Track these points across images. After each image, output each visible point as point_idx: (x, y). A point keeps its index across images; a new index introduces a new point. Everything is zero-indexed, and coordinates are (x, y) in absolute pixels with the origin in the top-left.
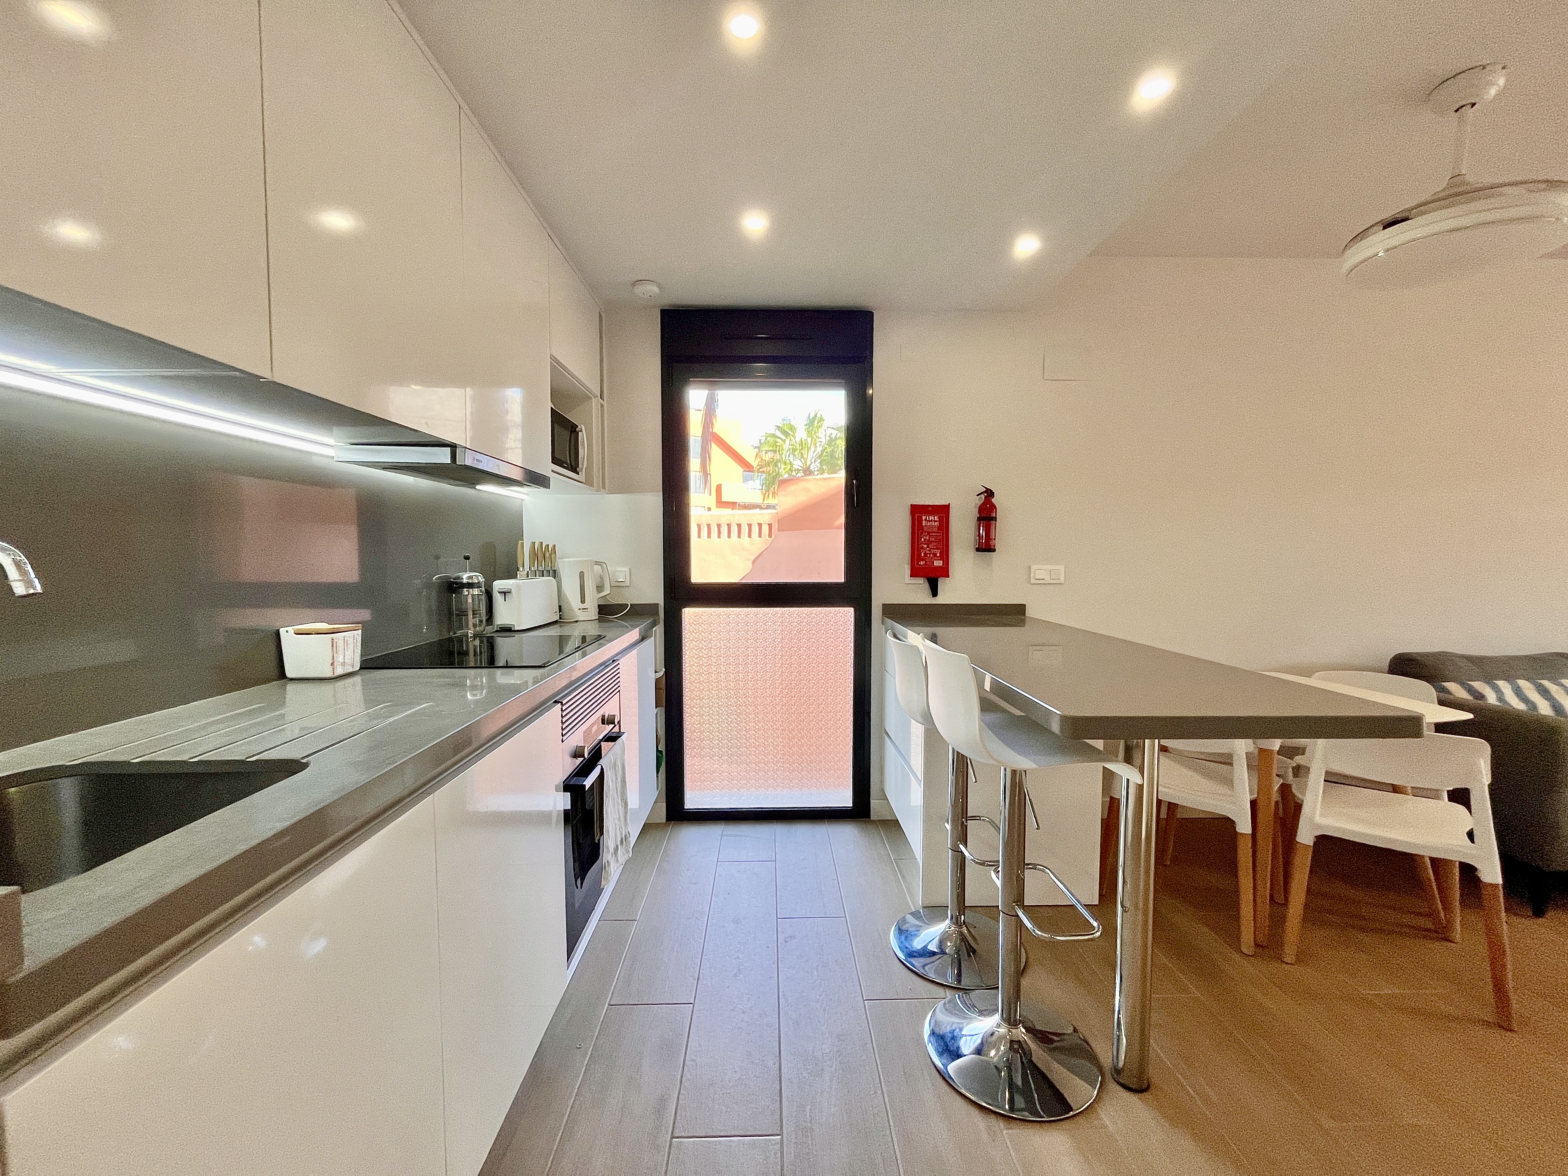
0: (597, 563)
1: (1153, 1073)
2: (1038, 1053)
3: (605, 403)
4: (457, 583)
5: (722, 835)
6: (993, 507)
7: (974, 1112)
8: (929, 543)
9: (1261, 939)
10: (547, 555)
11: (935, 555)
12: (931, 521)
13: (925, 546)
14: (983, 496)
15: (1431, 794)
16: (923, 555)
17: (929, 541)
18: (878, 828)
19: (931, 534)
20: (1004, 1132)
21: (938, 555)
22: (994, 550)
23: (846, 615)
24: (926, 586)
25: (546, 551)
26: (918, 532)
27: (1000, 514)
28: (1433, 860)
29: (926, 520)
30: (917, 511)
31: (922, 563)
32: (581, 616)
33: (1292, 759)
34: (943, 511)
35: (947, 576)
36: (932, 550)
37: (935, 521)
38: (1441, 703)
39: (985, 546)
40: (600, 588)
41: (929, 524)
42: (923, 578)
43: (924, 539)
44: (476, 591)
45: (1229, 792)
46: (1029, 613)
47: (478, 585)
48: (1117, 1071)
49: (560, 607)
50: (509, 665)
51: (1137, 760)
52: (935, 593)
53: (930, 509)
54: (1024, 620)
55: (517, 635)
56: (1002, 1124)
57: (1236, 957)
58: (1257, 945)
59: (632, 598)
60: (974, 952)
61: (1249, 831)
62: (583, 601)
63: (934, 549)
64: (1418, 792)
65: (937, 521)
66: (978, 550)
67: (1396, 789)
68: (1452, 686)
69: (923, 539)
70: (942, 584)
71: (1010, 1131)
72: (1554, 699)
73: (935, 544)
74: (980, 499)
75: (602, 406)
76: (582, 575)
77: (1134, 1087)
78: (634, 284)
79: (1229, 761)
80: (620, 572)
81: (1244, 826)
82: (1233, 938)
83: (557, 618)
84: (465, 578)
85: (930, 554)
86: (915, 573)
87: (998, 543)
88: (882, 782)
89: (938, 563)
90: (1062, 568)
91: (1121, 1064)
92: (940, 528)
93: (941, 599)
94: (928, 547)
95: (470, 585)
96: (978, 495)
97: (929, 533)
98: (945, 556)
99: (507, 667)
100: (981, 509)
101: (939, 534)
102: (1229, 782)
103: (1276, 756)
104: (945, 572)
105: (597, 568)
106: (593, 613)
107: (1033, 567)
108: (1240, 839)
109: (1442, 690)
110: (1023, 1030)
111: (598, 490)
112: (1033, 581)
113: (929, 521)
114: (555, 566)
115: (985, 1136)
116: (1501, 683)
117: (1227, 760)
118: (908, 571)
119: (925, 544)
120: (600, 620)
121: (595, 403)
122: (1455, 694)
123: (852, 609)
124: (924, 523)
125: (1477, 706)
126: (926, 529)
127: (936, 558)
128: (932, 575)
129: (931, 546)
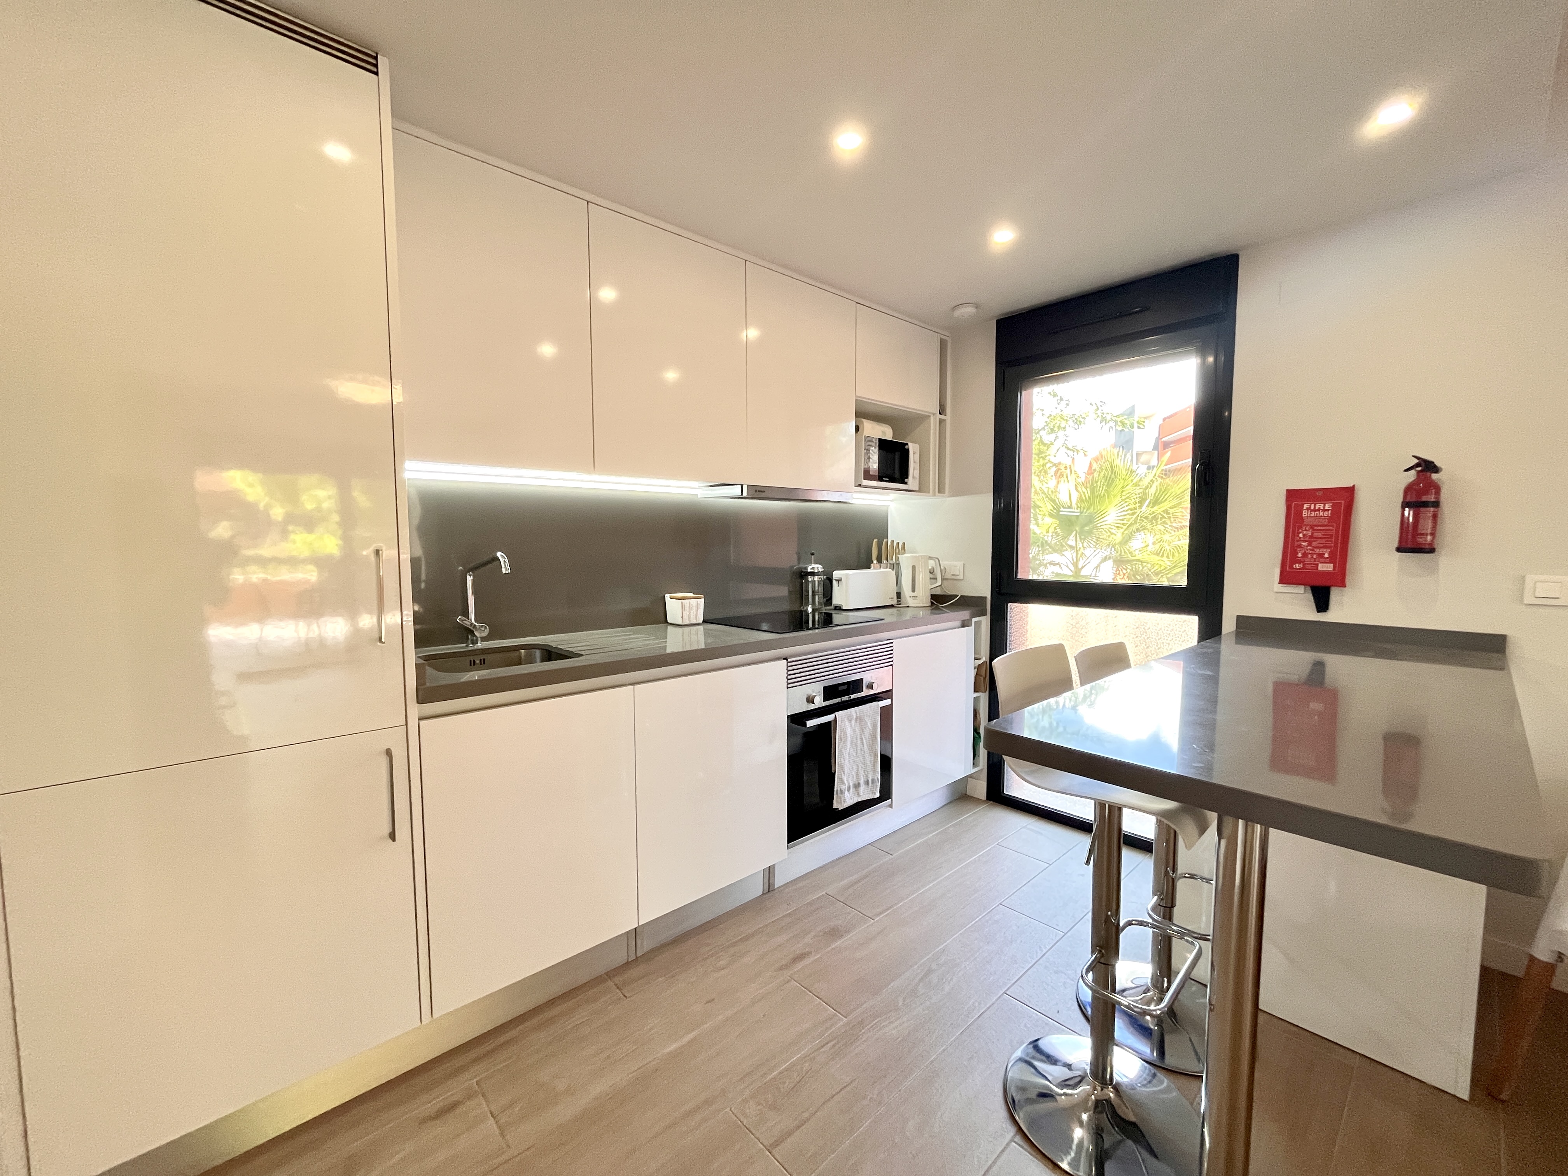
4: (803, 572)
6: (1434, 486)
8: (1311, 539)
10: (898, 551)
11: (1321, 555)
12: (1319, 510)
13: (1306, 544)
14: (1413, 473)
16: (1300, 555)
17: (1311, 537)
19: (1316, 528)
21: (1326, 555)
22: (1435, 551)
24: (1309, 597)
25: (897, 548)
26: (1295, 526)
27: (1444, 497)
29: (1312, 508)
30: (1298, 497)
31: (1297, 566)
32: (915, 603)
34: (1343, 496)
35: (1343, 584)
36: (1317, 550)
37: (1324, 510)
39: (1417, 545)
40: (933, 580)
41: (1317, 513)
42: (1303, 586)
43: (1304, 535)
44: (819, 578)
46: (1513, 649)
47: (821, 573)
49: (897, 593)
52: (1323, 608)
53: (1319, 494)
54: (1503, 660)
62: (914, 590)
63: (1322, 548)
65: (1328, 510)
66: (1399, 550)
69: (1301, 535)
70: (1335, 595)
73: (1325, 541)
74: (1407, 476)
76: (915, 567)
78: (953, 310)
80: (954, 566)
83: (894, 602)
84: (810, 568)
85: (1313, 555)
86: (1287, 578)
89: (1329, 567)
92: (1336, 519)
93: (1334, 615)
94: (1312, 545)
95: (813, 574)
96: (1407, 470)
97: (1312, 527)
98: (1341, 559)
100: (1412, 489)
101: (1331, 528)
104: (1340, 578)
105: (930, 563)
106: (925, 601)
107: (1530, 580)
112: (1528, 599)
113: (1315, 510)
118: (1273, 574)
119: (1305, 541)
120: (932, 607)
124: (1305, 514)
126: (1306, 522)
127: (1322, 560)
128: (1319, 583)
129: (1314, 544)
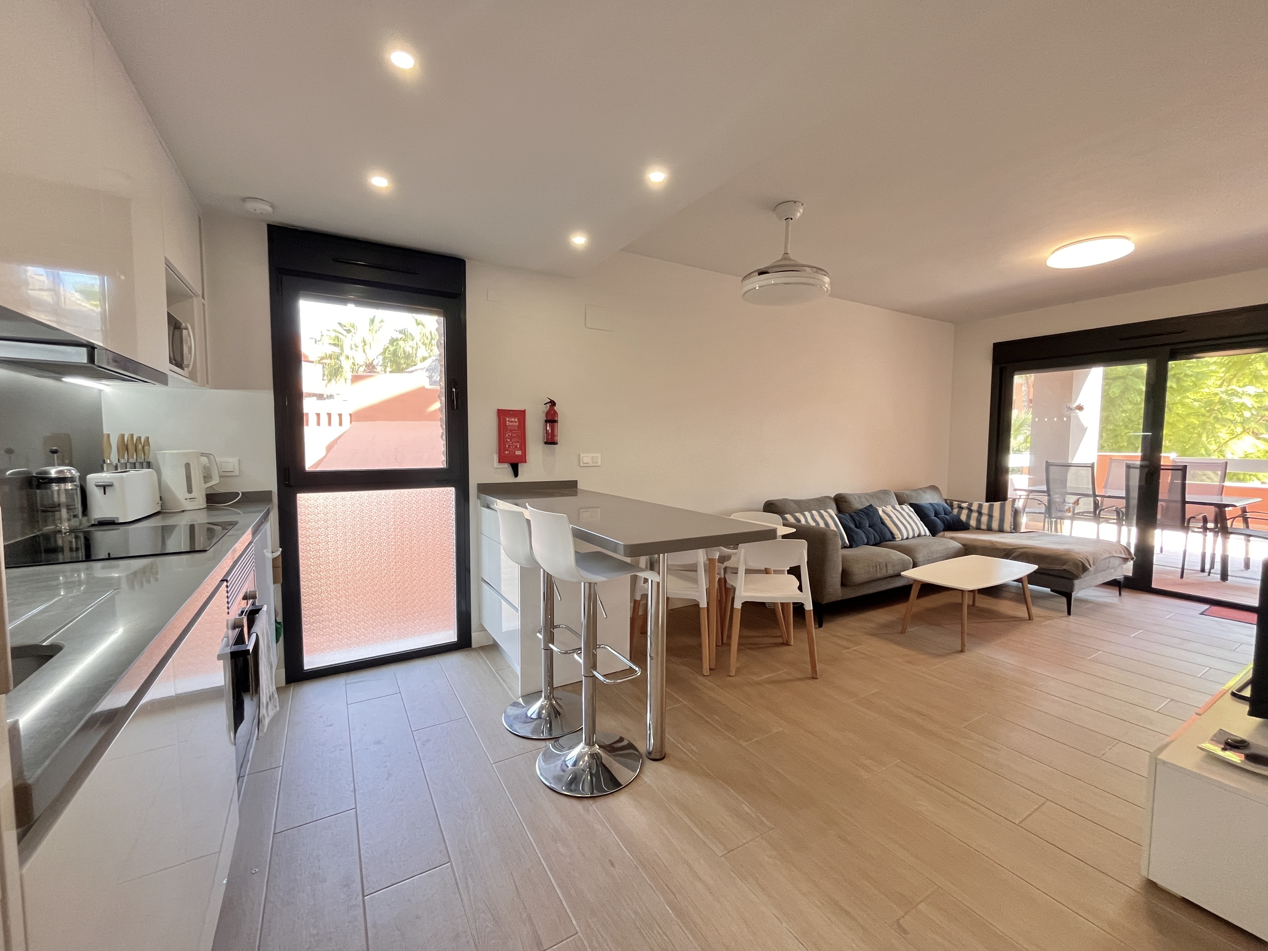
0: (203, 454)
1: (668, 749)
2: (606, 758)
3: (206, 303)
4: (43, 478)
5: (346, 684)
6: (555, 413)
7: (575, 802)
8: (511, 438)
9: (713, 667)
10: (140, 447)
11: (516, 446)
12: (513, 422)
13: (509, 440)
14: (548, 405)
15: (781, 572)
16: (507, 446)
17: (511, 436)
18: (478, 652)
20: (593, 806)
21: (518, 447)
22: (556, 444)
23: (450, 492)
24: (510, 470)
25: (138, 441)
26: (503, 431)
27: (560, 418)
28: (782, 604)
29: (509, 421)
30: (502, 414)
31: (507, 452)
32: (188, 505)
33: (723, 564)
34: (521, 415)
35: (525, 462)
36: (514, 444)
37: (515, 422)
38: (784, 525)
39: (551, 440)
40: (207, 478)
41: (511, 424)
42: (507, 464)
43: (508, 435)
44: (69, 486)
45: (696, 586)
46: (580, 486)
47: (72, 480)
48: (650, 753)
49: (161, 497)
50: (112, 556)
51: (656, 568)
52: (516, 474)
53: (512, 412)
54: (577, 492)
55: (122, 528)
56: (591, 802)
57: (701, 678)
58: (710, 669)
59: (242, 487)
60: (559, 714)
61: (706, 606)
62: (190, 490)
63: (515, 442)
64: (776, 572)
65: (517, 421)
66: (546, 443)
67: (767, 571)
68: (788, 516)
70: (521, 468)
71: (596, 804)
72: (826, 520)
73: (516, 439)
74: (547, 407)
75: (203, 304)
76: (188, 466)
77: (658, 757)
78: (244, 200)
79: (695, 569)
80: (230, 462)
81: (703, 604)
82: (699, 669)
83: (158, 509)
84: (53, 472)
85: (513, 446)
86: (501, 460)
87: (559, 438)
88: (480, 618)
89: (518, 453)
90: (599, 455)
91: (651, 749)
92: (519, 427)
93: (521, 479)
94: (511, 441)
95: (61, 480)
96: (545, 404)
97: (511, 431)
98: (523, 448)
99: (109, 558)
100: (547, 414)
101: (519, 432)
102: (695, 581)
103: (717, 564)
104: (523, 459)
105: (204, 460)
106: (201, 502)
107: (582, 455)
108: (702, 611)
109: (784, 519)
110: (598, 747)
111: (203, 385)
112: (582, 464)
113: (511, 422)
114: (148, 458)
115: (582, 811)
116: (806, 513)
117: (693, 568)
118: (496, 457)
120: (209, 508)
121: (196, 303)
122: (789, 520)
123: (453, 489)
124: (506, 423)
125: (797, 525)
126: (509, 428)
127: (517, 449)
128: (514, 461)
129: (513, 440)
